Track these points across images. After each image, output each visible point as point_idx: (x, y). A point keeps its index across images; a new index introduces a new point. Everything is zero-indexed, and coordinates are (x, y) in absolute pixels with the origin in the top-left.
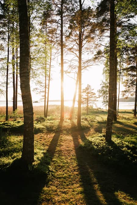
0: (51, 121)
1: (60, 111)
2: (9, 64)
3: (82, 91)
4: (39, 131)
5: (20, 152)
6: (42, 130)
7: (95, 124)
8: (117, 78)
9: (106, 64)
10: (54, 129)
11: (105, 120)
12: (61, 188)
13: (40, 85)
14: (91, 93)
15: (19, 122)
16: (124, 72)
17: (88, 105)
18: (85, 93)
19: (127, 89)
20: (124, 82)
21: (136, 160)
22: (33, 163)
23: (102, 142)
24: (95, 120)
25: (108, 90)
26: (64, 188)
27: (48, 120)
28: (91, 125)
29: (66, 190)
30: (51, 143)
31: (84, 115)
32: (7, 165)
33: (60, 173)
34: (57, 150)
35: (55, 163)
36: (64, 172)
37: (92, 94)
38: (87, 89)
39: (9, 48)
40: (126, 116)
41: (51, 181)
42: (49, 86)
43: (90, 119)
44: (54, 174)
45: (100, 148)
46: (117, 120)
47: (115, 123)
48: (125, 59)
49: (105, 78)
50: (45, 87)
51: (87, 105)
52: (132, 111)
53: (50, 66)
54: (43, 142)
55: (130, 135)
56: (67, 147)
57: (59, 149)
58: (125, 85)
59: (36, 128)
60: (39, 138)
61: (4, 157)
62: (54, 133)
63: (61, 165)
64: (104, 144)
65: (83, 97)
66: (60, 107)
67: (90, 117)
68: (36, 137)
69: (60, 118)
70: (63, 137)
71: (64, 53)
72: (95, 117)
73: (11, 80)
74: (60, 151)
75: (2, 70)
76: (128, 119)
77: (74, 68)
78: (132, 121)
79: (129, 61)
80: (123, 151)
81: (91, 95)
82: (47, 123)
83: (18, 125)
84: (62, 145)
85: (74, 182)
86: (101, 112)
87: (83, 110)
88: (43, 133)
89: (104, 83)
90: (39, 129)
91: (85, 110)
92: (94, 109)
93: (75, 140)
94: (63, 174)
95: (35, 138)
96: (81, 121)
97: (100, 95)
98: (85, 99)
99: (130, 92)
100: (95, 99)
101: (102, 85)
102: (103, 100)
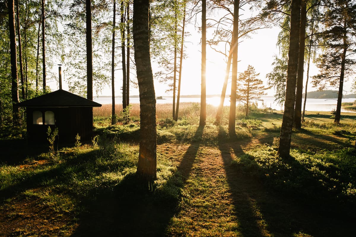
0: (184, 127)
1: (199, 112)
2: (116, 30)
3: (238, 77)
4: (164, 139)
5: (135, 166)
6: (169, 138)
7: (260, 133)
8: (305, 51)
9: (284, 25)
10: (189, 137)
11: (278, 127)
12: (200, 221)
13: (166, 67)
14: (255, 80)
15: (132, 126)
16: (319, 41)
17: (248, 102)
18: (244, 81)
19: (324, 72)
20: (319, 60)
21: (335, 187)
22: (155, 182)
23: (272, 157)
24: (261, 127)
25: (286, 73)
26: (204, 221)
27: (180, 124)
28: (252, 134)
29: (207, 224)
30: (184, 157)
31: (241, 119)
32: (115, 182)
33: (198, 199)
34: (194, 168)
35: (190, 186)
36: (206, 199)
37: (256, 82)
38: (248, 73)
39: (116, 5)
40: (320, 121)
41: (183, 209)
42: (181, 68)
43: (251, 125)
44: (188, 200)
45: (268, 166)
46: (302, 128)
47: (297, 132)
48: (322, 15)
49: (281, 51)
50: (175, 71)
51: (246, 102)
52: (332, 115)
53: (183, 33)
54: (171, 155)
55: (326, 150)
56: (210, 164)
57: (197, 166)
58: (321, 64)
59: (159, 136)
60: (165, 150)
61: (111, 172)
62: (188, 144)
63: (200, 189)
64: (276, 161)
65: (239, 87)
66: (200, 106)
67: (251, 122)
68: (160, 148)
69: (199, 122)
70: (204, 149)
71: (207, 8)
72: (261, 122)
73: (119, 59)
74: (198, 170)
75: (106, 43)
76: (324, 127)
77: (224, 35)
78: (330, 130)
79: (330, 19)
80: (312, 173)
81: (254, 85)
82: (178, 129)
83: (130, 130)
84: (203, 162)
85: (221, 214)
86: (272, 115)
87: (240, 110)
88: (171, 143)
89: (280, 61)
90: (164, 137)
91: (243, 111)
92: (259, 110)
93: (225, 154)
94: (204, 202)
95: (157, 149)
96: (236, 127)
97: (271, 82)
98: (243, 92)
99: (329, 78)
100: (262, 91)
101: (274, 64)
102: (275, 93)
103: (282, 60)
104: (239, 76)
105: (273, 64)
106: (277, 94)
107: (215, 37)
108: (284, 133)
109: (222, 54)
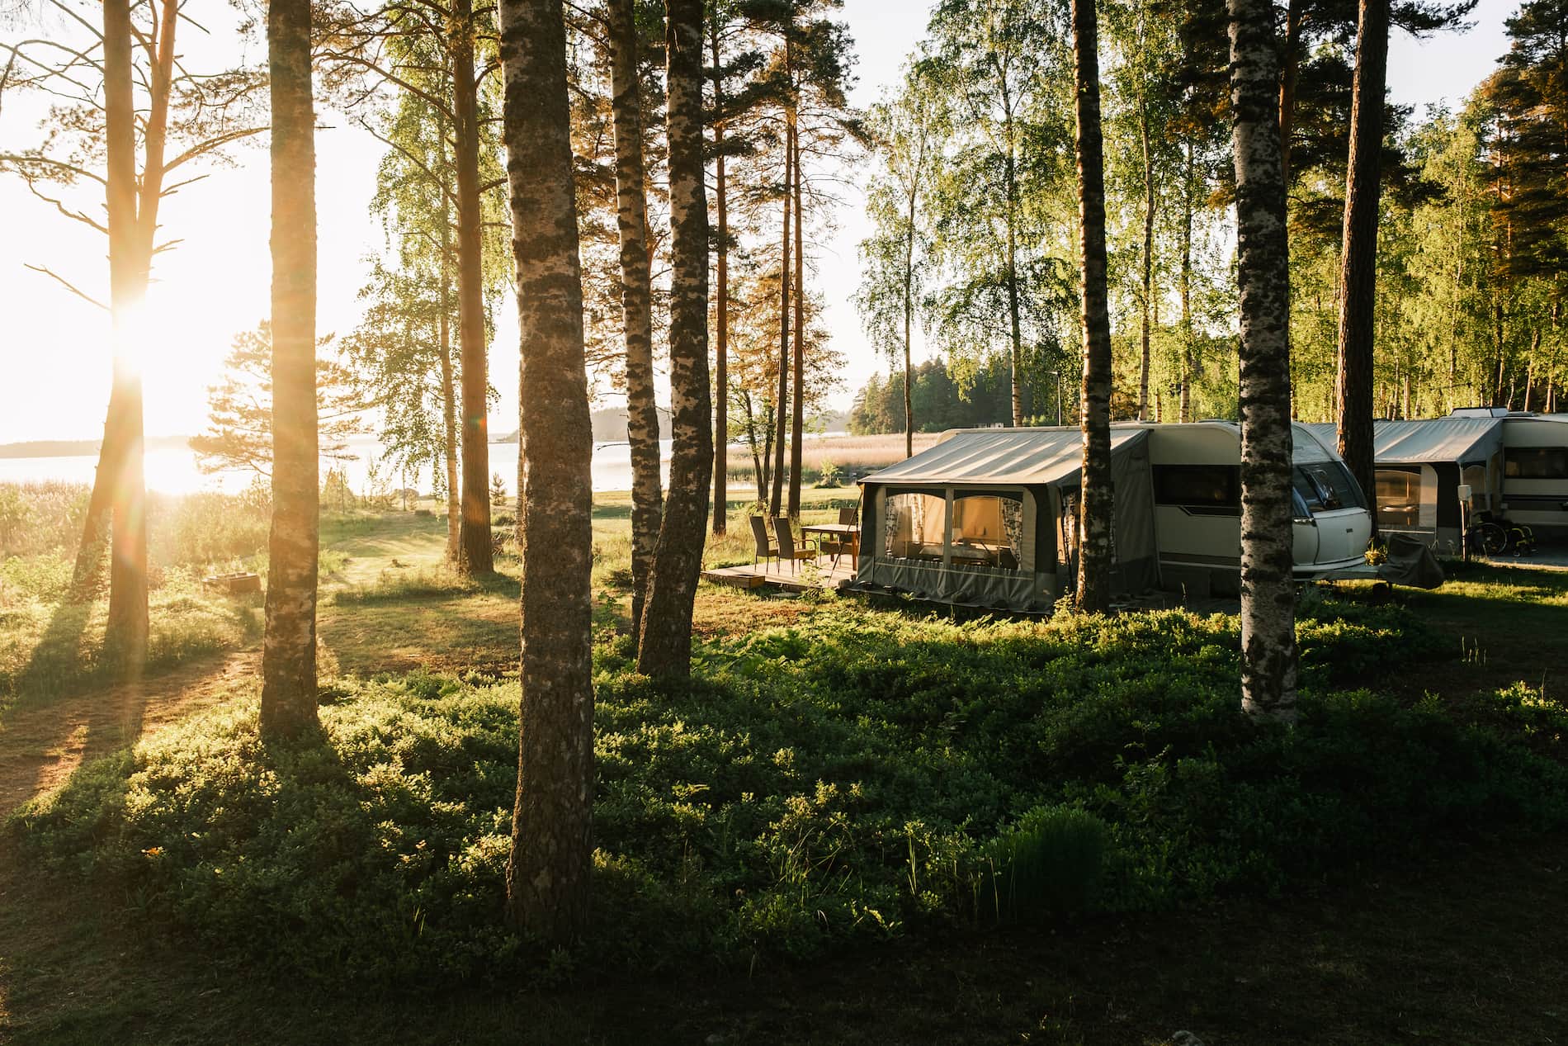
18: (258, 370)
46: (497, 568)
86: (408, 521)
89: (393, 283)
92: (354, 504)
98: (258, 423)
99: (607, 358)
100: (351, 417)
101: (370, 296)
102: (382, 423)
103: (401, 274)
104: (236, 343)
105: (363, 293)
106: (389, 427)
107: (52, 142)
108: (275, 619)
109: (96, 230)
